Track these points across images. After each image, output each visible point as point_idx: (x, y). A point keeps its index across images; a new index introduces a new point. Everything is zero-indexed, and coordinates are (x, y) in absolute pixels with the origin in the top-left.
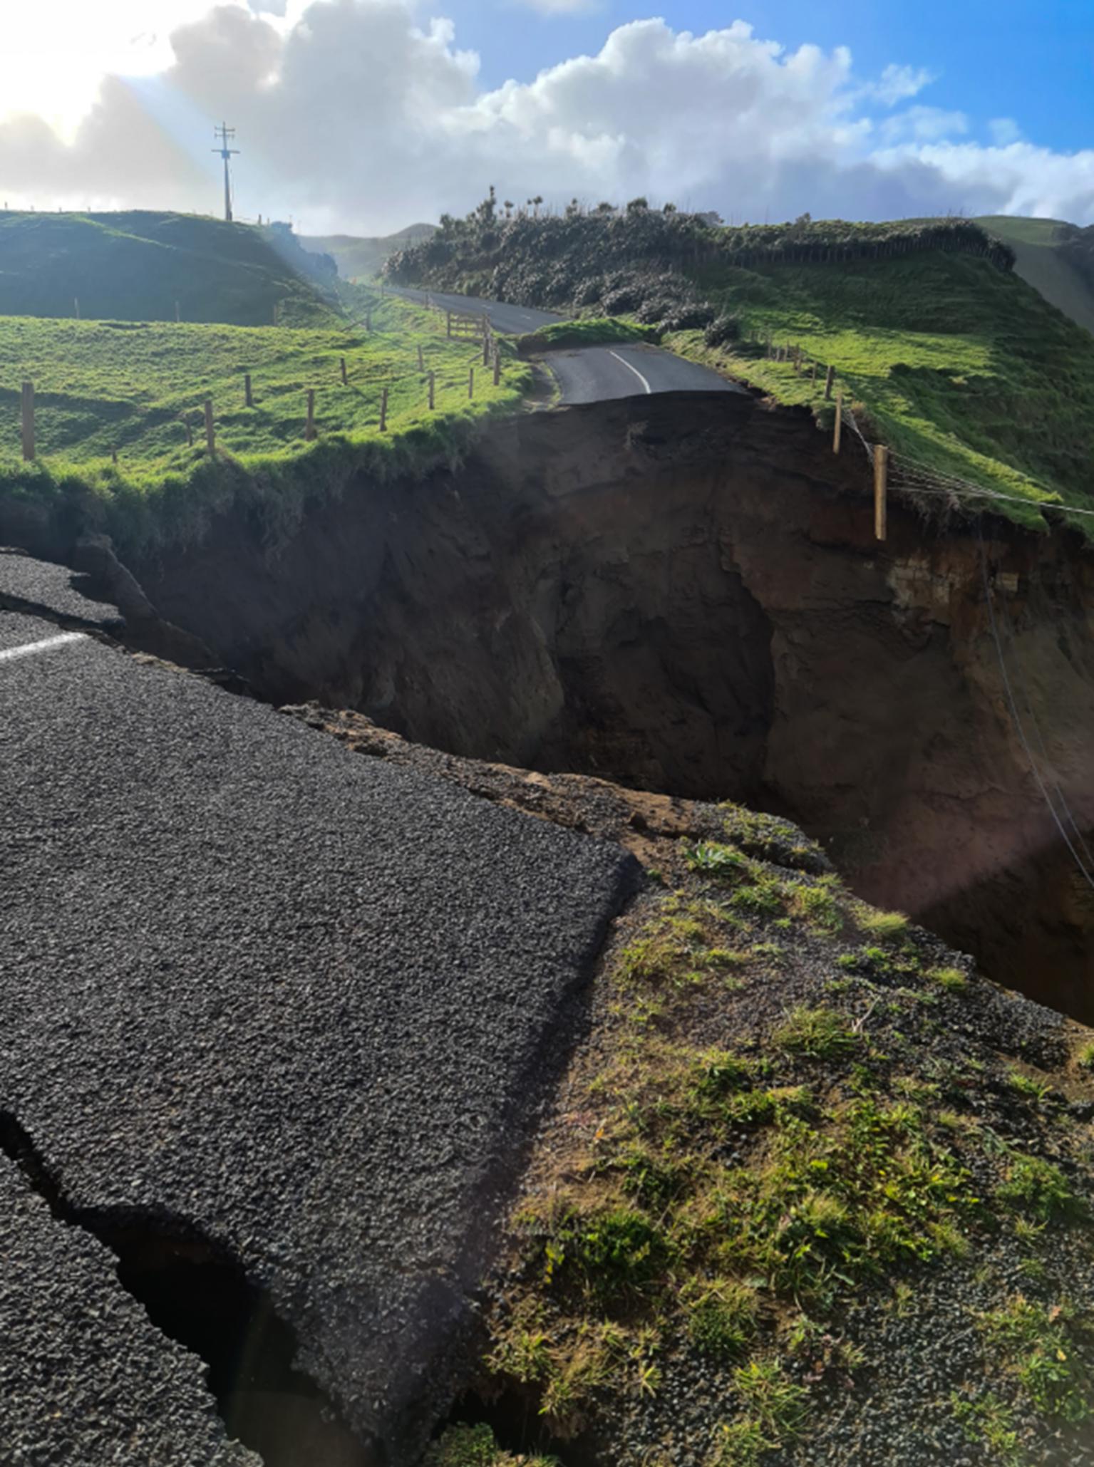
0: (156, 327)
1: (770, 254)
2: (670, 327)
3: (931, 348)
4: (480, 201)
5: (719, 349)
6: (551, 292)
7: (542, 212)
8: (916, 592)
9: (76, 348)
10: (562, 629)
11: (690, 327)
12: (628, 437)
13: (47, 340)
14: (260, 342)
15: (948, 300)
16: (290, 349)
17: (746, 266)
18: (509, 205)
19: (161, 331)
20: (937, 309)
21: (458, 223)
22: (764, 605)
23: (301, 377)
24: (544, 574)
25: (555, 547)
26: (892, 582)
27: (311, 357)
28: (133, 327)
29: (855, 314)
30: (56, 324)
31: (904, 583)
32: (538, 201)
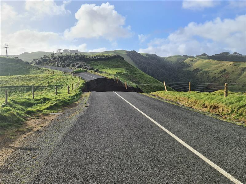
1: (96, 59)
2: (88, 70)
3: (119, 70)
5: (96, 72)
6: (67, 65)
11: (91, 69)
20: (117, 65)
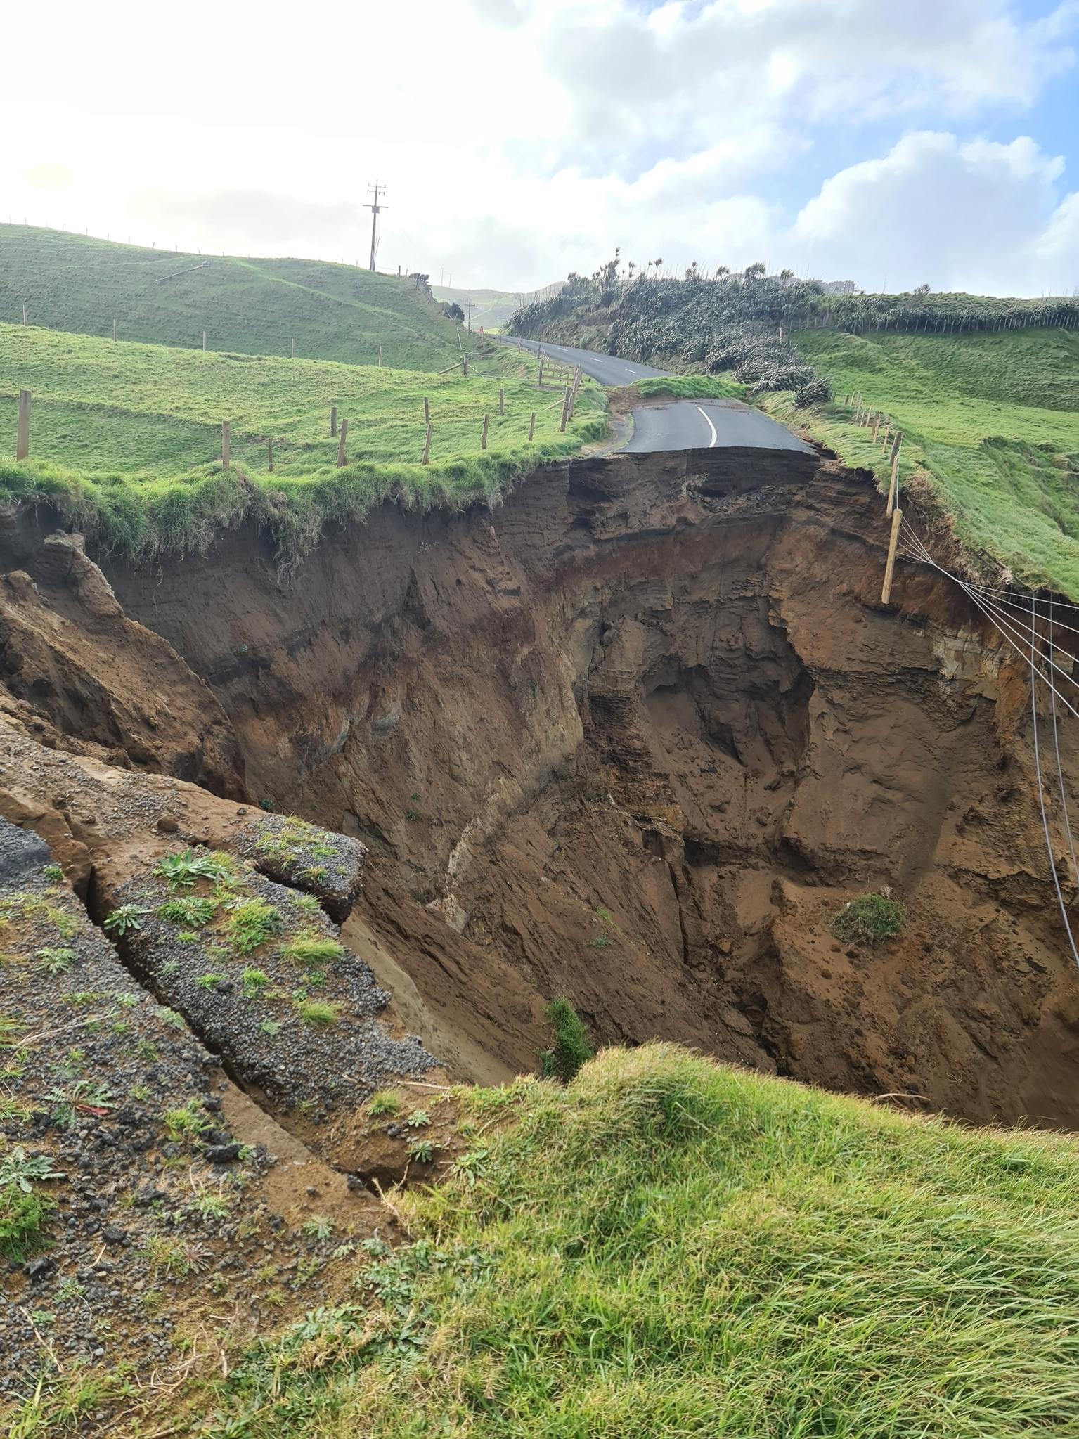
0: (270, 360)
1: (883, 322)
2: (766, 388)
4: (604, 262)
5: (807, 411)
6: (660, 348)
7: (662, 273)
8: (964, 664)
9: (193, 376)
10: (596, 668)
11: (787, 387)
12: (684, 488)
13: (170, 366)
14: (360, 379)
15: (1063, 378)
16: (386, 387)
17: (858, 333)
18: (632, 266)
19: (272, 364)
20: (1051, 385)
21: (584, 280)
22: (806, 662)
23: (388, 413)
24: (582, 613)
25: (596, 589)
26: (939, 651)
27: (402, 396)
28: (249, 360)
29: (964, 386)
30: (182, 353)
31: (953, 653)
32: (659, 262)
